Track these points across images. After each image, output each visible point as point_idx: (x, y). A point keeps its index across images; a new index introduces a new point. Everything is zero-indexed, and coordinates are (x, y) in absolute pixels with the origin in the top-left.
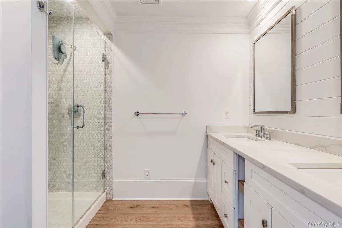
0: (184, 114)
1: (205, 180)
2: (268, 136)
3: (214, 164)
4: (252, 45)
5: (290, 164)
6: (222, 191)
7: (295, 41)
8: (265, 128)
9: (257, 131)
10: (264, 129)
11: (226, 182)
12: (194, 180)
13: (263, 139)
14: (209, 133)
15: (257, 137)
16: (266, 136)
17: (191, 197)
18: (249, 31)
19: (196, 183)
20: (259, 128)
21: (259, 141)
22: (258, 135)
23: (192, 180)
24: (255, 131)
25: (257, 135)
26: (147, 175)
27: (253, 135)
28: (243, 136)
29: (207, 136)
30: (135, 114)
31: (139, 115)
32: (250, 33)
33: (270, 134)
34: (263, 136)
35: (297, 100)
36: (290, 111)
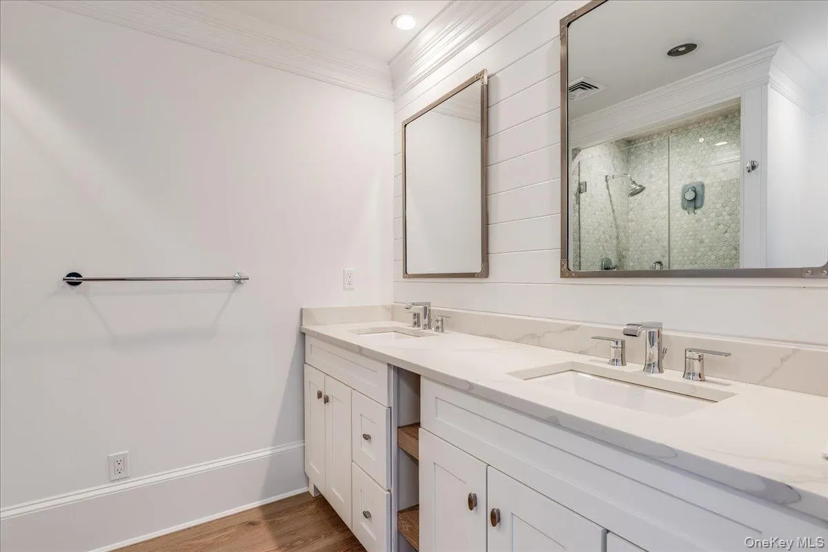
0: (238, 281)
1: (297, 445)
2: (439, 324)
3: (326, 400)
4: (400, 128)
5: (510, 374)
6: (353, 461)
7: (488, 137)
8: (432, 308)
9: (415, 315)
10: (430, 310)
11: (367, 437)
12: (269, 453)
13: (427, 331)
14: (307, 326)
15: (416, 328)
16: (434, 324)
17: (262, 498)
18: (393, 95)
19: (274, 459)
20: (419, 309)
21: (423, 336)
22: (417, 324)
23: (265, 452)
24: (412, 315)
25: (415, 323)
26: (118, 468)
27: (407, 325)
28: (386, 328)
29: (303, 335)
30: (64, 280)
31: (83, 282)
32: (394, 101)
33: (442, 320)
34: (428, 326)
35: (490, 251)
36: (479, 273)
